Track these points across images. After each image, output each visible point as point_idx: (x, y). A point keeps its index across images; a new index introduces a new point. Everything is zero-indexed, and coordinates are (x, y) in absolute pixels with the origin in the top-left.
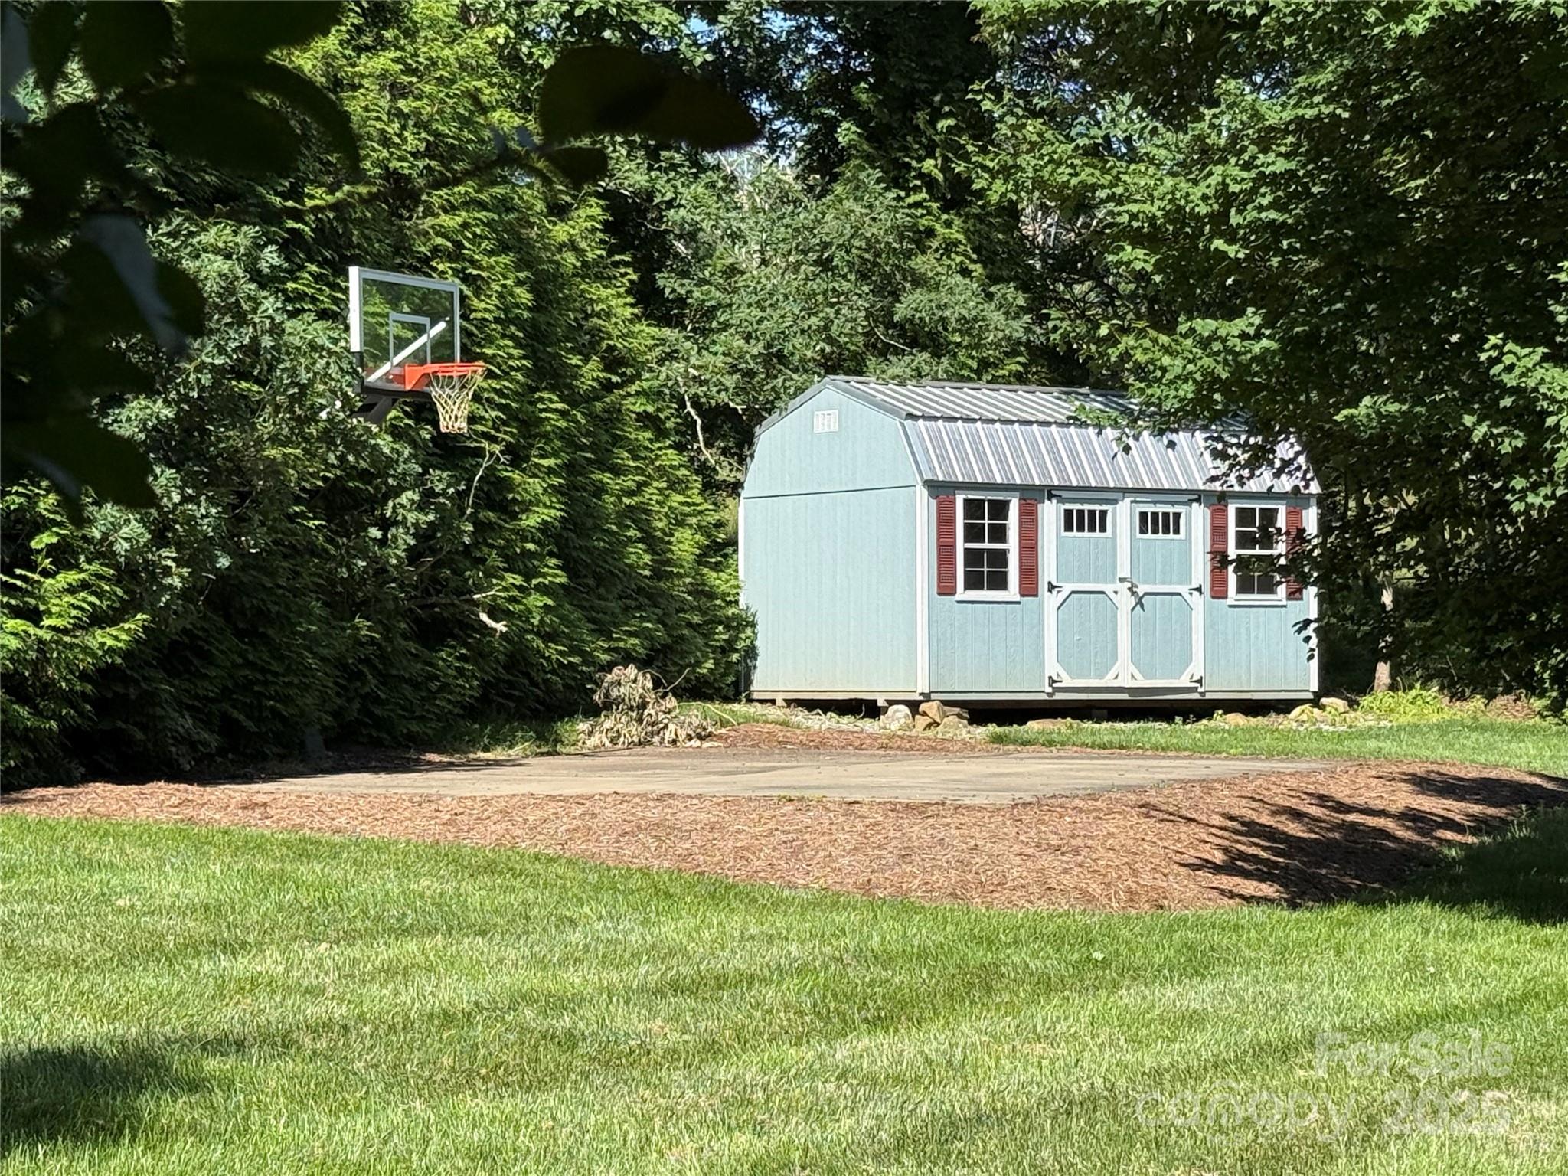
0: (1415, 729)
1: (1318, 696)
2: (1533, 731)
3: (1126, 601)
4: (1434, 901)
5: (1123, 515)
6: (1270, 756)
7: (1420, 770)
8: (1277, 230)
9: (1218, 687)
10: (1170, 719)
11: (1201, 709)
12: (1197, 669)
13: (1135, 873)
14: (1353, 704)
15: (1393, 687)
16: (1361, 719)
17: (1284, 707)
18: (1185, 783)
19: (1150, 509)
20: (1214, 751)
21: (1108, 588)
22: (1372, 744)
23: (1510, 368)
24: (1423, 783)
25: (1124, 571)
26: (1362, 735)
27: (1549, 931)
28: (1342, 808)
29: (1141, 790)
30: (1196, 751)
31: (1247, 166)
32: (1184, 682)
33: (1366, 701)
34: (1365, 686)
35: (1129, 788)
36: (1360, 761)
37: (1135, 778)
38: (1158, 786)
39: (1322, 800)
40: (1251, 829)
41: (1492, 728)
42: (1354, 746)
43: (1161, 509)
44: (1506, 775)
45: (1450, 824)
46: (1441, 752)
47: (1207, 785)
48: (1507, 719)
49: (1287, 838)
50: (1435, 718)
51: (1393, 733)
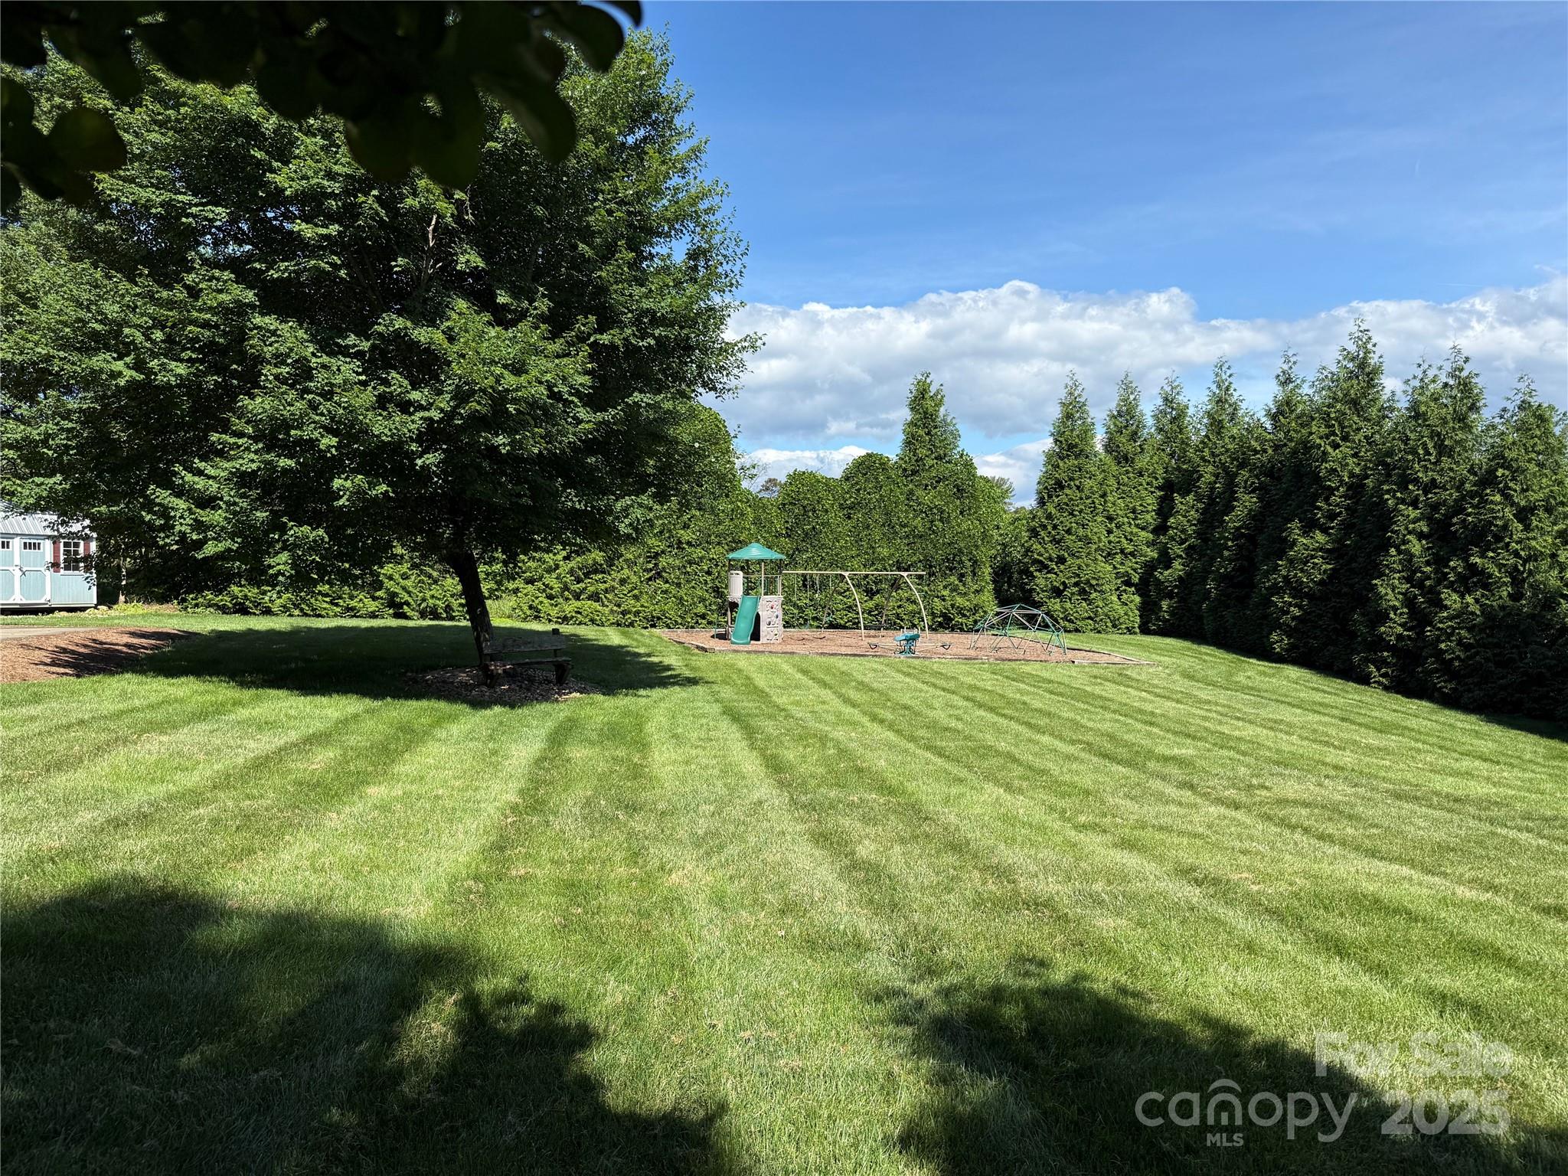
0: (133, 616)
1: (96, 605)
2: (177, 615)
3: (18, 573)
4: (133, 672)
5: (16, 544)
6: (76, 626)
7: (132, 630)
8: (67, 447)
9: (55, 603)
10: (36, 614)
11: (50, 610)
12: (48, 596)
13: (14, 669)
14: (110, 608)
15: (126, 602)
16: (112, 613)
17: (83, 609)
18: (38, 637)
19: (28, 541)
20: (53, 625)
21: (11, 569)
22: (116, 621)
23: (158, 497)
24: (133, 634)
25: (17, 561)
26: (113, 618)
27: (174, 681)
28: (101, 643)
29: (21, 639)
30: (45, 625)
31: (57, 424)
32: (43, 601)
33: (115, 607)
34: (116, 601)
35: (14, 639)
36: (111, 627)
37: (17, 635)
38: (26, 638)
39: (94, 641)
40: (64, 651)
41: (162, 615)
42: (109, 622)
43: (32, 541)
44: (165, 630)
45: (144, 647)
46: (143, 623)
47: (47, 637)
48: (168, 612)
49: (79, 654)
50: (141, 612)
51: (125, 617)
